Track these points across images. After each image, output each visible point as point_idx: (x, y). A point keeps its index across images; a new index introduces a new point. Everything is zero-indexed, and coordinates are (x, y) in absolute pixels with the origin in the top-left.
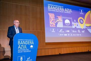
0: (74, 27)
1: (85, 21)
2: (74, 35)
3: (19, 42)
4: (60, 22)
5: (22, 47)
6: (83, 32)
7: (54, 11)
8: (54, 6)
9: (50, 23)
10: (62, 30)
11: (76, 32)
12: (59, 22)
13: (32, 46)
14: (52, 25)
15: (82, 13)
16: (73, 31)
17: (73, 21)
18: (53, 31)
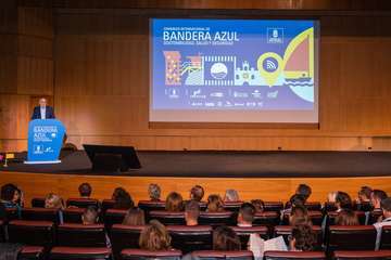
0: (239, 83)
2: (236, 104)
4: (194, 71)
7: (180, 43)
8: (183, 29)
9: (168, 75)
10: (199, 92)
12: (191, 71)
14: (171, 82)
16: (236, 95)
17: (240, 66)
18: (174, 95)
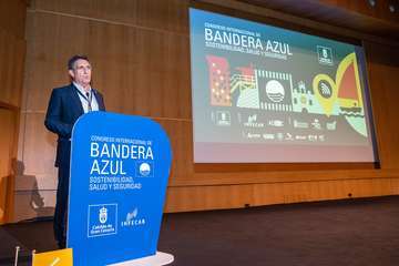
1: (336, 88)
2: (297, 137)
3: (95, 147)
4: (247, 89)
5: (108, 169)
6: (332, 126)
8: (229, 29)
9: (213, 90)
10: (255, 118)
11: (305, 125)
12: (243, 88)
13: (145, 167)
14: (218, 101)
15: (325, 60)
16: (296, 124)
17: (296, 87)
18: (224, 121)
